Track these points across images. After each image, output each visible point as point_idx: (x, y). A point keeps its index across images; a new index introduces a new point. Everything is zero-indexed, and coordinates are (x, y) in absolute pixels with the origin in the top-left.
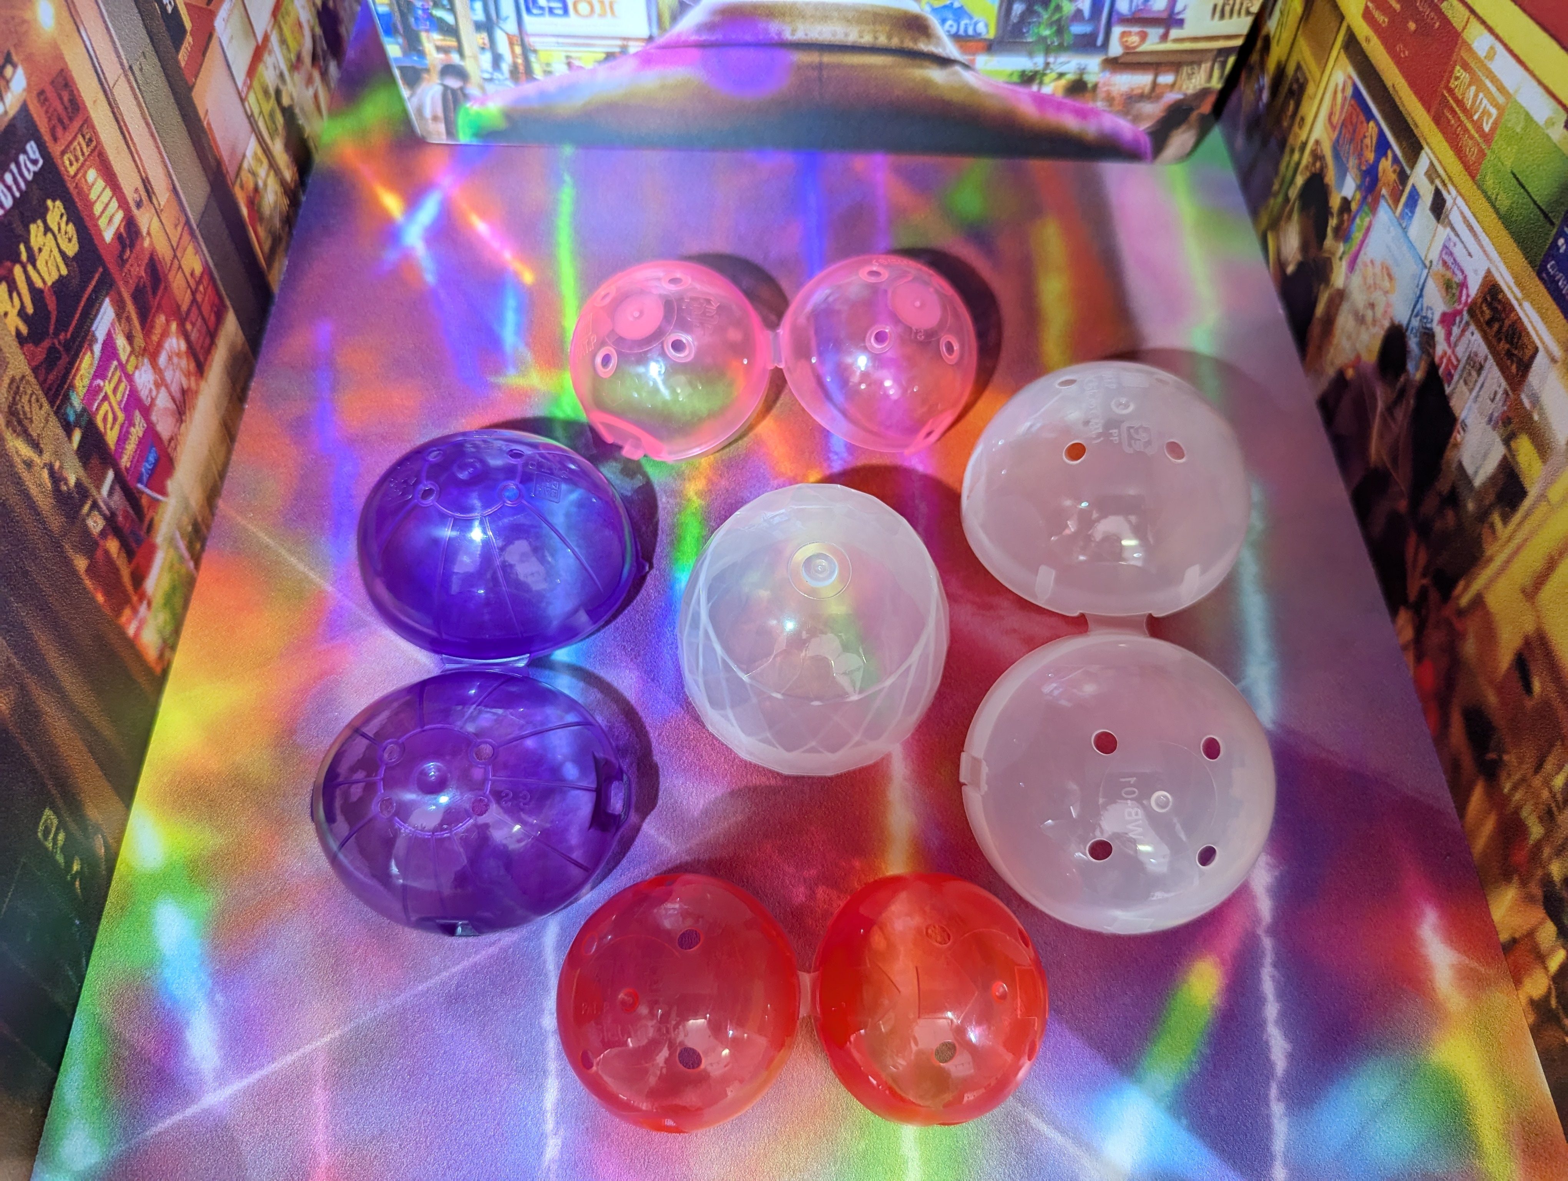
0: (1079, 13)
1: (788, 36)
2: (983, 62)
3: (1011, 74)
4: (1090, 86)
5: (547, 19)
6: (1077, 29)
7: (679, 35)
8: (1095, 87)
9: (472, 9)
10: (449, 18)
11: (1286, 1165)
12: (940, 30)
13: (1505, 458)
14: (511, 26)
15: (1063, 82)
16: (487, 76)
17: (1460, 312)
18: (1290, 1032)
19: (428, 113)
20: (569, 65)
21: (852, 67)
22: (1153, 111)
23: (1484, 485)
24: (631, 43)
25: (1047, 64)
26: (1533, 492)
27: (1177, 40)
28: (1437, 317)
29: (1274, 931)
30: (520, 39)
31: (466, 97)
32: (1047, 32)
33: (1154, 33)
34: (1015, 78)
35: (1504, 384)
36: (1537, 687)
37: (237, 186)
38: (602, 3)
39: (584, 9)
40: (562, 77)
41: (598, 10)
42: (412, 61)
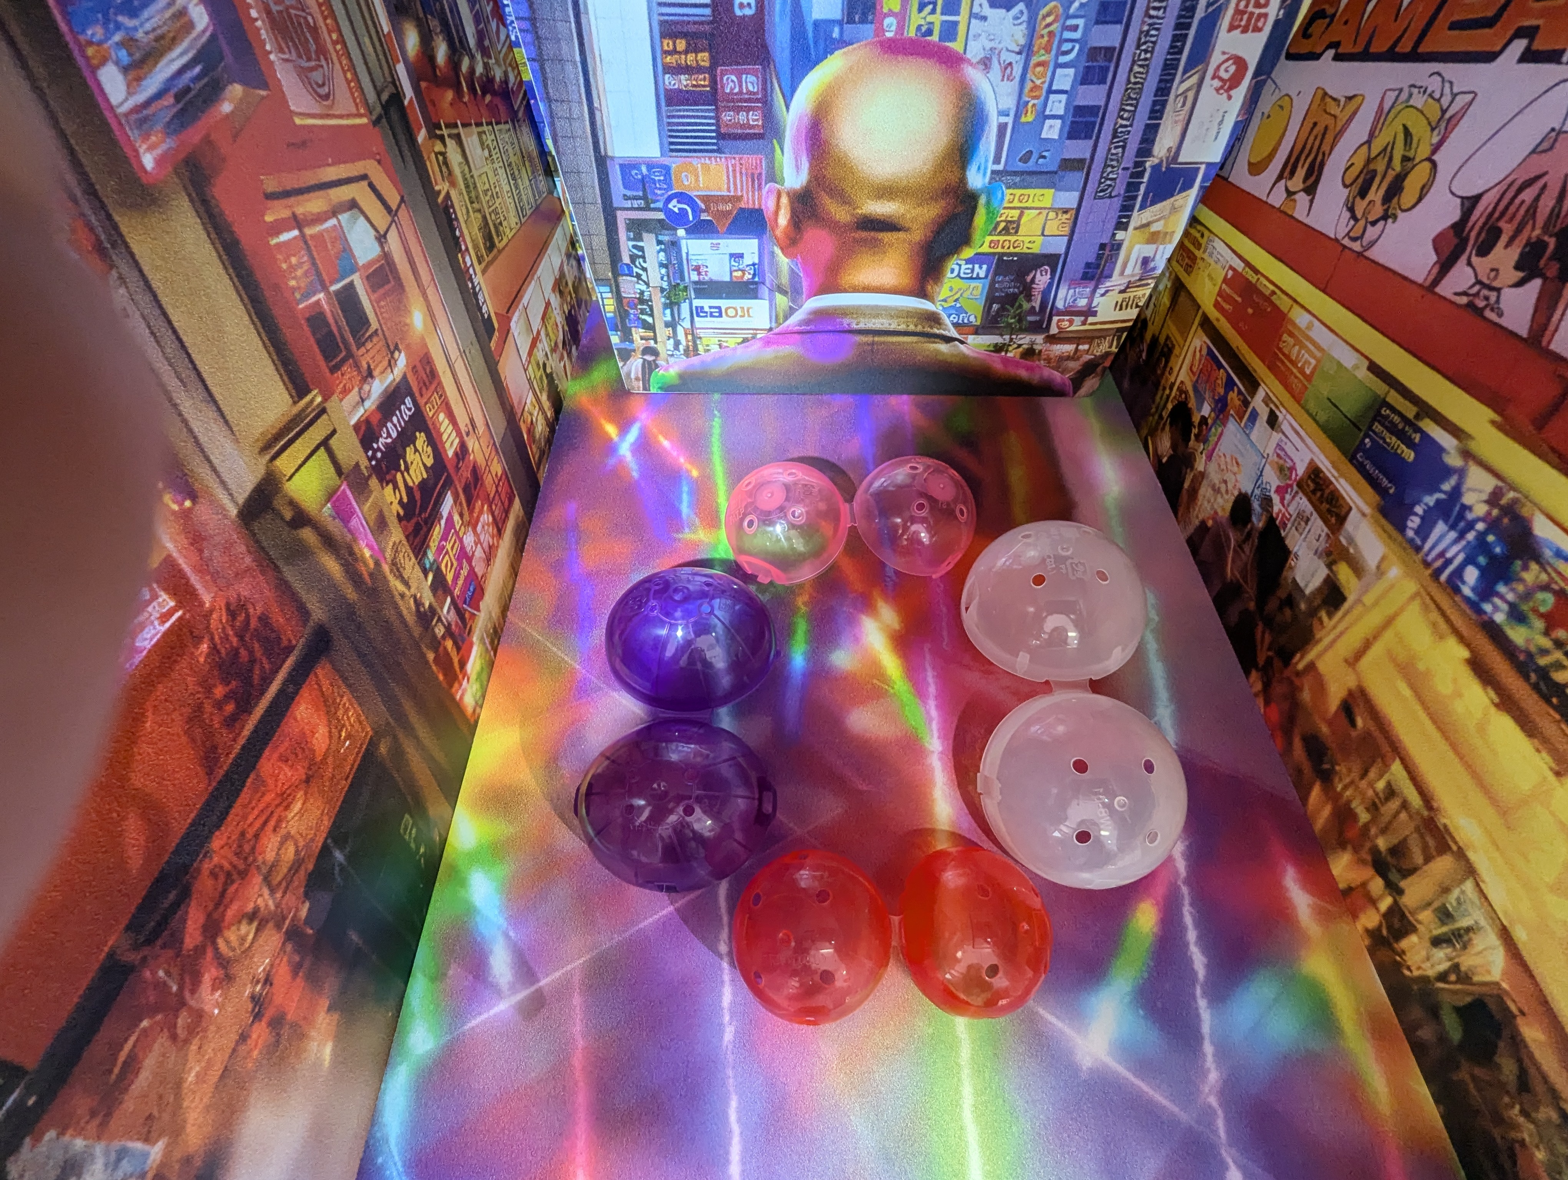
0: (1033, 308)
1: (854, 326)
2: (971, 339)
4: (1036, 352)
5: (709, 319)
7: (788, 327)
8: (1040, 351)
9: (664, 314)
10: (650, 320)
11: (1212, 1043)
12: (947, 321)
13: (1328, 576)
14: (687, 324)
17: (1291, 486)
18: (1205, 951)
19: (633, 376)
21: (893, 343)
22: (1075, 366)
23: (1312, 593)
25: (1011, 339)
26: (1351, 599)
27: (1091, 324)
28: (1273, 489)
29: (1188, 881)
30: (692, 332)
31: (657, 366)
32: (1013, 320)
33: (1078, 320)
35: (1326, 530)
36: (1360, 723)
37: (521, 422)
38: (742, 308)
39: (731, 312)
40: (715, 353)
41: (740, 313)
42: (627, 345)
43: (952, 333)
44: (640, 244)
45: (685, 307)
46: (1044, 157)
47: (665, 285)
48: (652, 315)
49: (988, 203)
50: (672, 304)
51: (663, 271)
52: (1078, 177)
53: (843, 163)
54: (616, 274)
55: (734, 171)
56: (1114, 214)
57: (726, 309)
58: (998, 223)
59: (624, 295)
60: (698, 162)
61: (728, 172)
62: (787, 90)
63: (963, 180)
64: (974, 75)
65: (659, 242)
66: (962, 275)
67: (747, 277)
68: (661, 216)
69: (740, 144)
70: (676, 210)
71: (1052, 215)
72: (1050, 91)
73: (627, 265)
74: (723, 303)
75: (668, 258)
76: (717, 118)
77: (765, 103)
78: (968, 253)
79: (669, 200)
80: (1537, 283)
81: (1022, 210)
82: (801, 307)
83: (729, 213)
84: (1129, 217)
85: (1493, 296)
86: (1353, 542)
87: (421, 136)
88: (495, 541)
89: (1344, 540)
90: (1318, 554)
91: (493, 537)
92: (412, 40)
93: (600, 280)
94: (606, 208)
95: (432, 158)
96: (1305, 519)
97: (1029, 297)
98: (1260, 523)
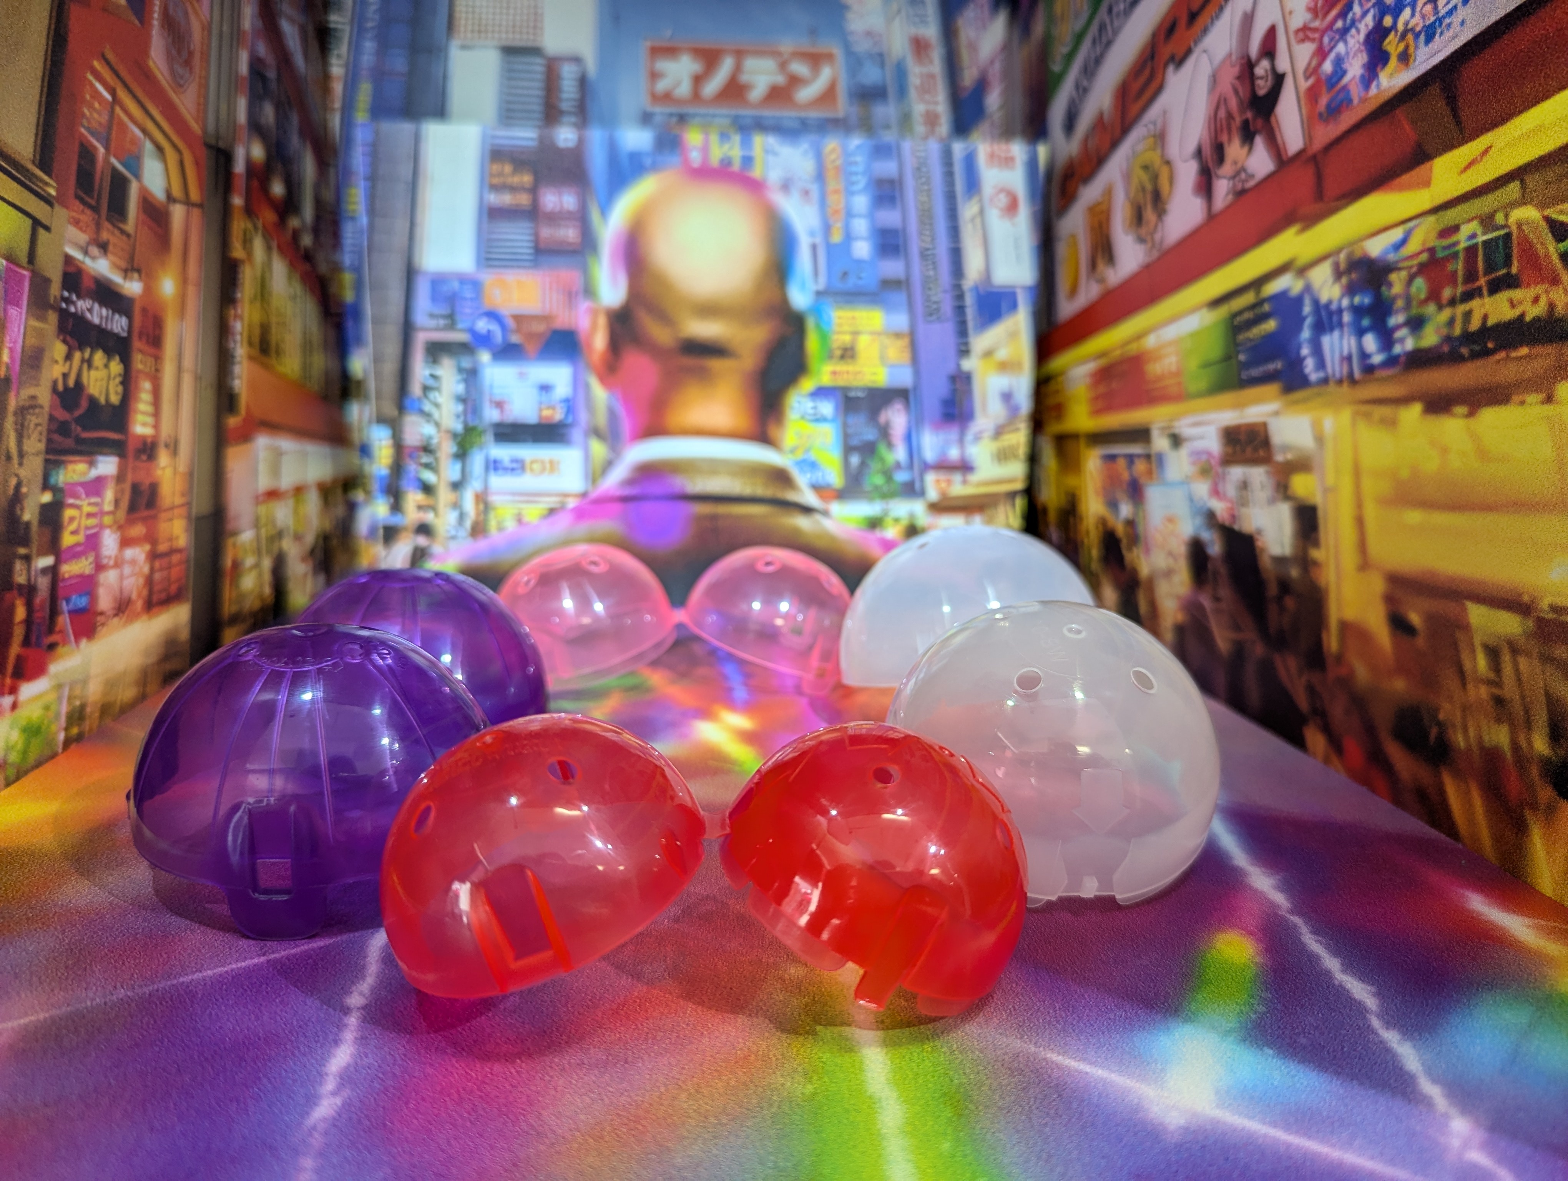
0: (898, 463)
1: (690, 490)
2: (837, 509)
3: (859, 520)
4: (919, 527)
5: (509, 478)
7: (606, 489)
9: (452, 469)
10: (432, 480)
12: (802, 481)
13: (1292, 508)
14: (479, 485)
15: (899, 526)
16: (451, 532)
17: (1218, 473)
21: (740, 517)
23: (1293, 546)
26: (1319, 501)
27: (975, 485)
28: (1207, 498)
30: (484, 496)
31: (429, 554)
33: (957, 478)
35: (1263, 469)
36: (1415, 618)
37: (230, 542)
39: (537, 467)
41: (547, 468)
42: (396, 520)
43: (810, 498)
44: (437, 372)
45: (479, 458)
46: (860, 278)
47: (459, 428)
48: (435, 471)
49: (817, 325)
50: (463, 454)
51: (460, 407)
52: (901, 298)
53: (662, 282)
54: (401, 409)
55: (551, 288)
56: (951, 341)
57: (532, 462)
58: (832, 350)
59: (406, 441)
60: (512, 277)
61: (544, 289)
62: (603, 205)
65: (459, 369)
66: (807, 416)
67: (559, 416)
68: (464, 337)
69: (560, 260)
70: (484, 331)
71: (887, 340)
72: (849, 215)
73: (418, 400)
75: (466, 391)
76: (536, 234)
77: (583, 219)
78: (808, 385)
79: (476, 318)
81: (855, 334)
82: (620, 458)
83: (540, 334)
84: (967, 342)
86: (1286, 448)
87: (237, 201)
88: (139, 605)
89: (1279, 458)
90: (1272, 501)
91: (139, 595)
92: (258, 152)
93: (381, 420)
94: (408, 329)
95: (239, 225)
96: (1244, 485)
97: (890, 445)
98: (1215, 548)
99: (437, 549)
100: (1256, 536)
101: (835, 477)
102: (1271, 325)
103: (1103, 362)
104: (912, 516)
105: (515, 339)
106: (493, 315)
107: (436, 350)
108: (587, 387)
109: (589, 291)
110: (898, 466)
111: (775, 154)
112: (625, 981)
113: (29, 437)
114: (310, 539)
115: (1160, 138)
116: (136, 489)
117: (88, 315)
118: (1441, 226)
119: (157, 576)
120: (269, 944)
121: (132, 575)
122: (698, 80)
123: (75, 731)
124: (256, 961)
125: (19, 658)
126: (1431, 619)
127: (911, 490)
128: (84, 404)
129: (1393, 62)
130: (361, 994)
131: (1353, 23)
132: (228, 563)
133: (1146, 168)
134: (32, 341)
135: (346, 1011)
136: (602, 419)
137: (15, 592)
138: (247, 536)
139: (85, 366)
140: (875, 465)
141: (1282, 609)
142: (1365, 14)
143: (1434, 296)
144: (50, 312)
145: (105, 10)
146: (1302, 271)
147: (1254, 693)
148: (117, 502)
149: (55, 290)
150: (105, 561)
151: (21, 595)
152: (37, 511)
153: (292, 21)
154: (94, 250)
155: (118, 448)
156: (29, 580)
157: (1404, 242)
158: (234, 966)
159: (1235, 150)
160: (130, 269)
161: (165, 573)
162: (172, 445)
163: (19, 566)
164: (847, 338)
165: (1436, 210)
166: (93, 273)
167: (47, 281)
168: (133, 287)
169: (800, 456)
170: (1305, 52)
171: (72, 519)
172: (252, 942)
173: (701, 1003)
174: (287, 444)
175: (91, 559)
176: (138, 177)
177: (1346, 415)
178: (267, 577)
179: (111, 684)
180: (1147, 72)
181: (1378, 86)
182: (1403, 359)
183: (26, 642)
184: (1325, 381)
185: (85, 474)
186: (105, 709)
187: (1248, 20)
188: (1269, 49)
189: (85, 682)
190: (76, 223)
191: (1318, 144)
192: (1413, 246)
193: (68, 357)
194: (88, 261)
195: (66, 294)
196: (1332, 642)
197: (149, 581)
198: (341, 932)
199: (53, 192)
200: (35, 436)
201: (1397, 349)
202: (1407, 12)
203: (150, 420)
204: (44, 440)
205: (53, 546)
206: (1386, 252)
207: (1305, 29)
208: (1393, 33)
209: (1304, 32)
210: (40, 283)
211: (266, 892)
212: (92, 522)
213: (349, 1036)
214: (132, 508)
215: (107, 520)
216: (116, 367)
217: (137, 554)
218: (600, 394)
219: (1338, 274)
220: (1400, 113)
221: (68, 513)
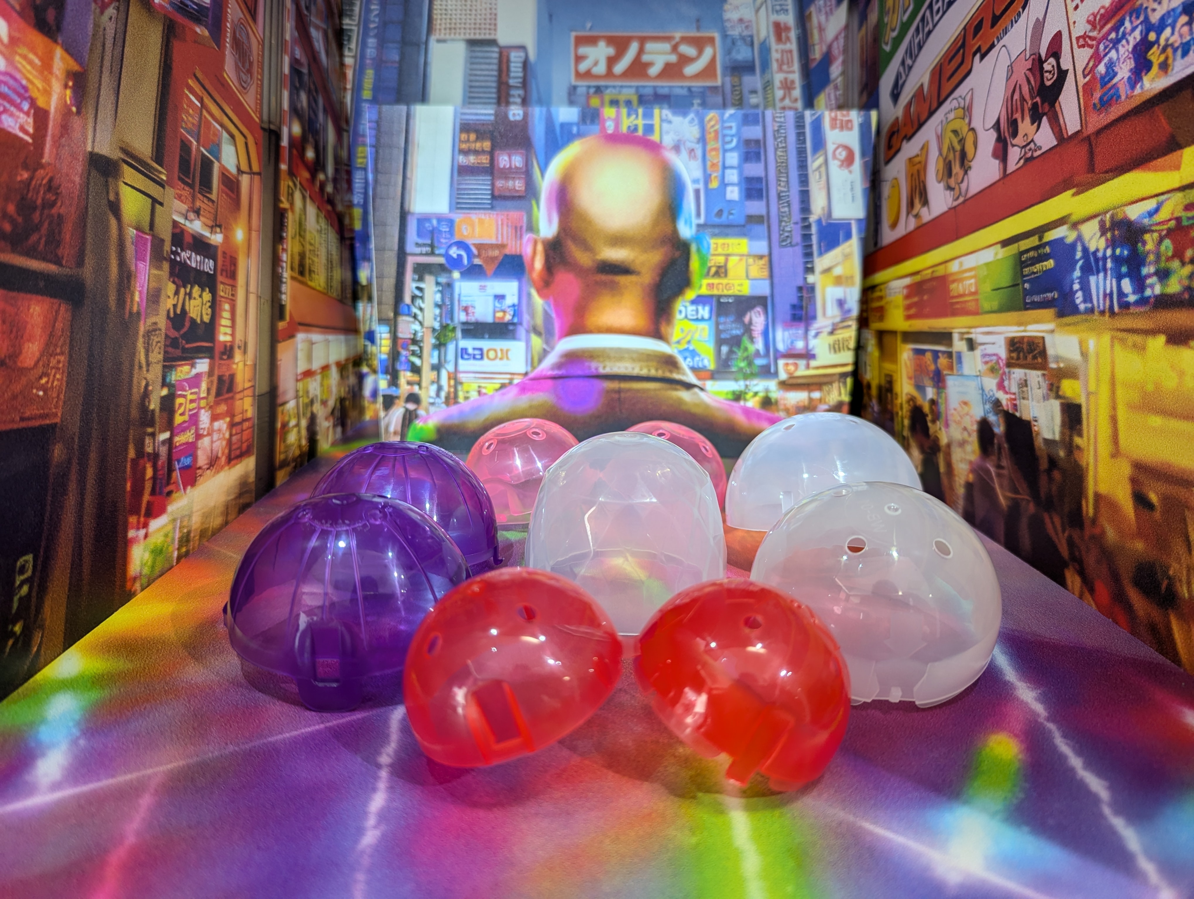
0: (758, 351)
1: (602, 371)
2: (709, 385)
3: (727, 393)
4: (773, 400)
5: (472, 362)
6: (759, 362)
7: (542, 371)
8: (777, 401)
9: (432, 356)
10: (418, 362)
12: (684, 364)
14: (450, 367)
15: (757, 399)
16: (432, 401)
17: (1004, 373)
20: (479, 393)
21: (638, 391)
23: (1061, 433)
24: (515, 377)
25: (747, 386)
26: (1083, 401)
27: (815, 368)
28: (995, 390)
30: (454, 377)
32: (743, 364)
33: (801, 363)
34: (730, 396)
36: (1153, 498)
37: (280, 409)
38: (502, 350)
39: (492, 354)
40: (475, 400)
41: (499, 355)
42: (393, 391)
43: (691, 378)
44: (422, 285)
45: (451, 348)
46: (732, 214)
47: (437, 325)
48: (420, 357)
49: (698, 250)
50: (440, 345)
51: (437, 311)
52: (762, 229)
53: (584, 218)
54: (397, 313)
55: (502, 224)
56: (800, 260)
57: (488, 351)
58: (709, 269)
59: (400, 335)
60: (475, 216)
61: (497, 225)
62: (542, 165)
63: (675, 232)
64: (671, 156)
65: (438, 284)
66: (690, 317)
67: (508, 318)
68: (442, 260)
69: (509, 203)
70: (455, 256)
71: (751, 261)
72: (724, 167)
73: (408, 306)
74: (485, 344)
75: (443, 299)
76: (493, 185)
77: (527, 174)
78: (690, 294)
79: (450, 247)
80: (1045, 119)
81: (727, 256)
82: (553, 348)
83: (496, 258)
84: (812, 262)
85: (1032, 145)
86: (1058, 359)
87: (284, 167)
88: (223, 459)
89: (1053, 365)
90: (1046, 398)
91: (223, 453)
92: (297, 129)
93: (382, 320)
94: (402, 255)
95: (285, 183)
96: (1024, 384)
97: (752, 339)
98: (999, 429)
99: (421, 412)
100: (1034, 423)
101: (709, 362)
102: (1050, 264)
103: (918, 278)
104: (767, 390)
105: (477, 261)
106: (461, 244)
107: (422, 271)
108: (529, 295)
109: (531, 228)
110: (757, 354)
111: (670, 122)
112: (565, 753)
113: (153, 352)
114: (331, 403)
115: (967, 111)
116: (220, 379)
117: (188, 262)
118: (1187, 202)
119: (234, 439)
120: (324, 714)
121: (219, 439)
122: (611, 61)
123: (184, 550)
124: (317, 727)
125: (148, 502)
126: (1165, 499)
127: (767, 372)
128: (187, 324)
129: (1155, 69)
130: (388, 755)
131: (1124, 35)
132: (279, 425)
133: (955, 132)
134: (153, 285)
135: (379, 766)
136: (539, 320)
137: (146, 459)
138: (291, 405)
139: (187, 297)
140: (740, 354)
141: (1051, 479)
142: (1133, 29)
143: (1178, 254)
144: (164, 262)
145: (195, 42)
146: (1075, 226)
147: (1026, 540)
148: (209, 390)
149: (167, 247)
150: (201, 432)
151: (149, 460)
152: (159, 401)
153: (317, 28)
154: (192, 215)
155: (209, 353)
156: (154, 449)
157: (1157, 210)
158: (303, 731)
159: (1025, 126)
160: (215, 225)
161: (238, 436)
162: (243, 348)
163: (148, 441)
164: (721, 260)
165: (1183, 189)
166: (191, 232)
167: (163, 241)
168: (217, 239)
169: (684, 346)
170: (1083, 55)
171: (181, 405)
172: (313, 713)
173: (617, 772)
174: (316, 337)
175: (193, 431)
176: (218, 159)
177: (1106, 338)
178: (304, 432)
179: (206, 516)
180: (958, 59)
181: (1142, 87)
182: (1152, 300)
183: (153, 492)
184: (1091, 311)
185: (188, 373)
186: (203, 533)
187: (1039, 26)
188: (1055, 51)
189: (190, 516)
190: (179, 197)
191: (1091, 129)
192: (1164, 214)
193: (177, 293)
194: (188, 223)
195: (174, 249)
196: (1088, 508)
197: (229, 442)
198: (372, 707)
199: (164, 178)
200: (157, 350)
201: (1148, 292)
202: (1168, 31)
203: (229, 331)
204: (162, 352)
205: (169, 425)
206: (1142, 216)
207: (1084, 37)
208: (1156, 46)
209: (1084, 41)
210: (158, 243)
211: (323, 681)
212: (194, 405)
213: (382, 785)
214: (218, 394)
215: (203, 403)
216: (207, 296)
217: (222, 425)
218: (538, 302)
219: (1103, 231)
220: (1158, 110)
221: (179, 401)
